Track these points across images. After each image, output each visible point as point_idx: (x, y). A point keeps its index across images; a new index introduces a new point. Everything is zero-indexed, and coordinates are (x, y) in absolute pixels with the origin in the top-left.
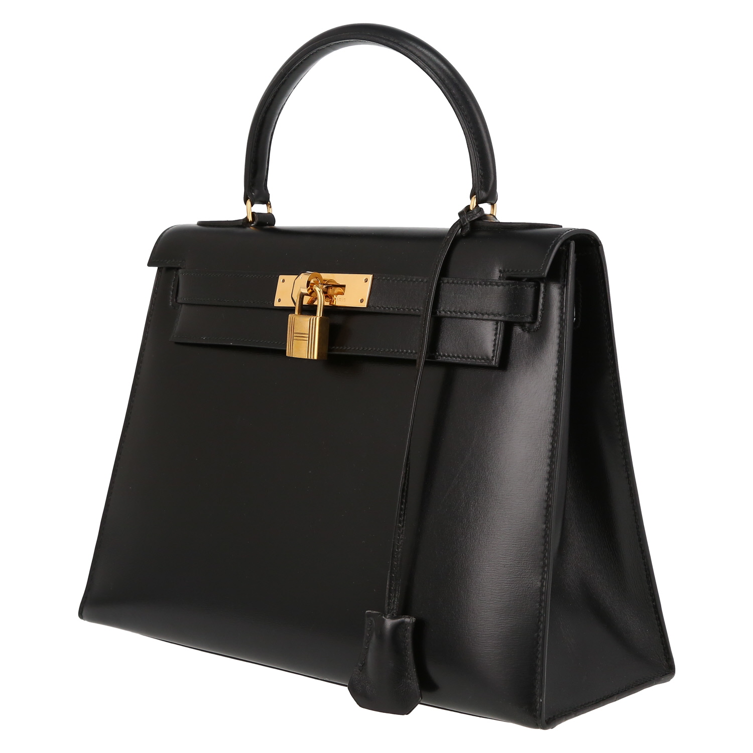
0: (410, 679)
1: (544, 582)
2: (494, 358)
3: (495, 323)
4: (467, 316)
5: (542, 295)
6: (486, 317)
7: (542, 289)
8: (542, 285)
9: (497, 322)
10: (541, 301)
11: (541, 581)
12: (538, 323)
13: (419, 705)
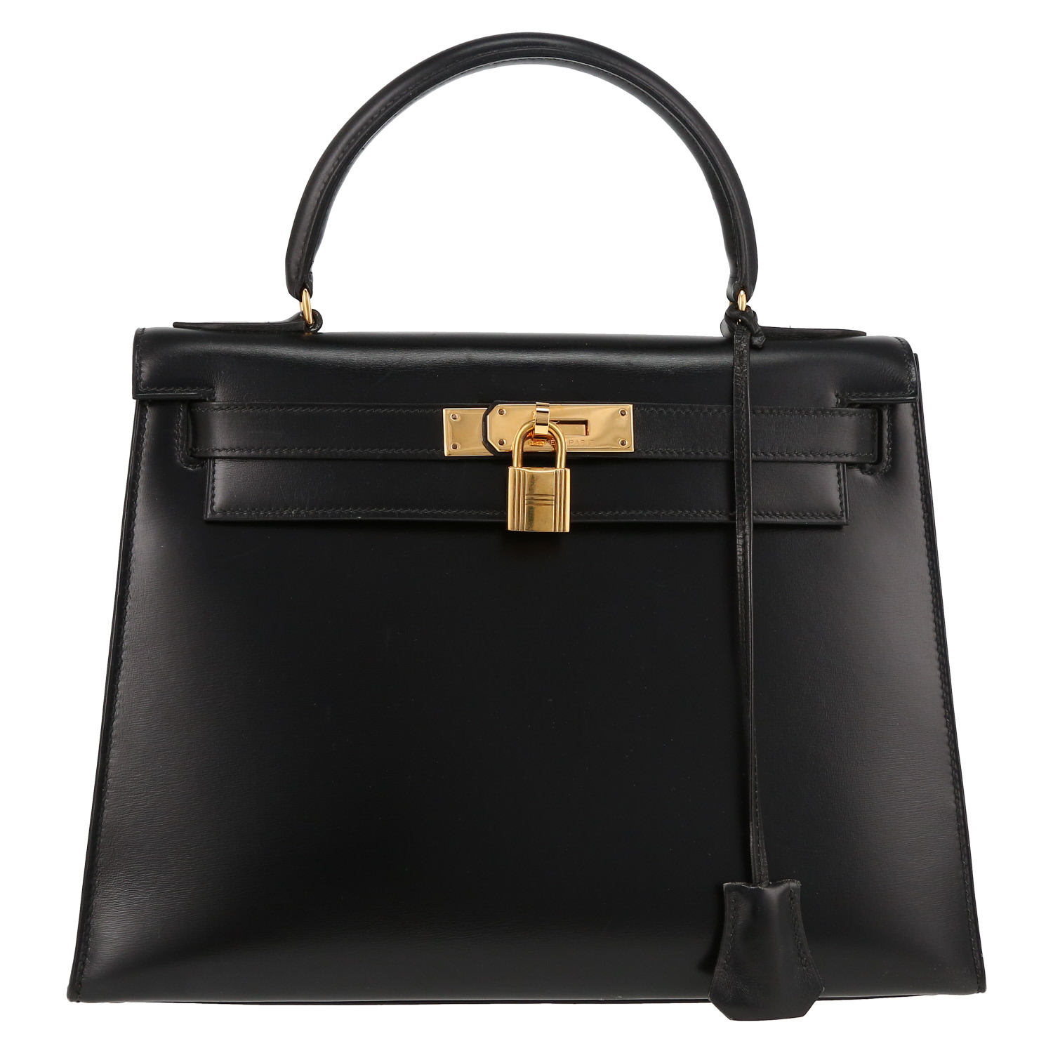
0: (805, 966)
1: (959, 802)
2: (844, 514)
3: (835, 465)
4: (799, 458)
5: (886, 427)
6: (827, 458)
7: (886, 417)
8: (885, 413)
9: (838, 464)
10: (886, 433)
11: (955, 802)
12: (885, 464)
13: (817, 1002)
